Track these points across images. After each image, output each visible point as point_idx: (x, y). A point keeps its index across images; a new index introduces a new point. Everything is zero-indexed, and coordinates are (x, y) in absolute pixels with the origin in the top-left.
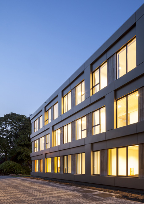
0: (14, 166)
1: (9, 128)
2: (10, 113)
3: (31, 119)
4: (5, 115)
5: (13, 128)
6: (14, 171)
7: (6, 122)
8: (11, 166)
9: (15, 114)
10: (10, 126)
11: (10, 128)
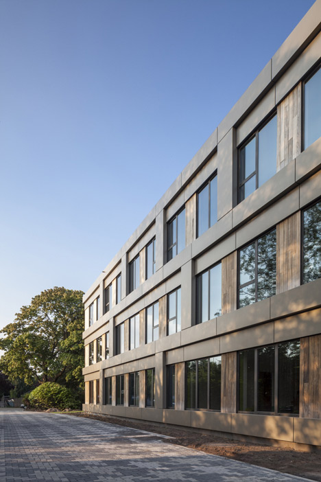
0: (59, 393)
1: (52, 317)
2: (53, 288)
3: (83, 302)
4: (42, 293)
5: (60, 317)
6: (59, 402)
7: (45, 307)
8: (52, 392)
9: (63, 290)
10: (53, 313)
11: (54, 317)
